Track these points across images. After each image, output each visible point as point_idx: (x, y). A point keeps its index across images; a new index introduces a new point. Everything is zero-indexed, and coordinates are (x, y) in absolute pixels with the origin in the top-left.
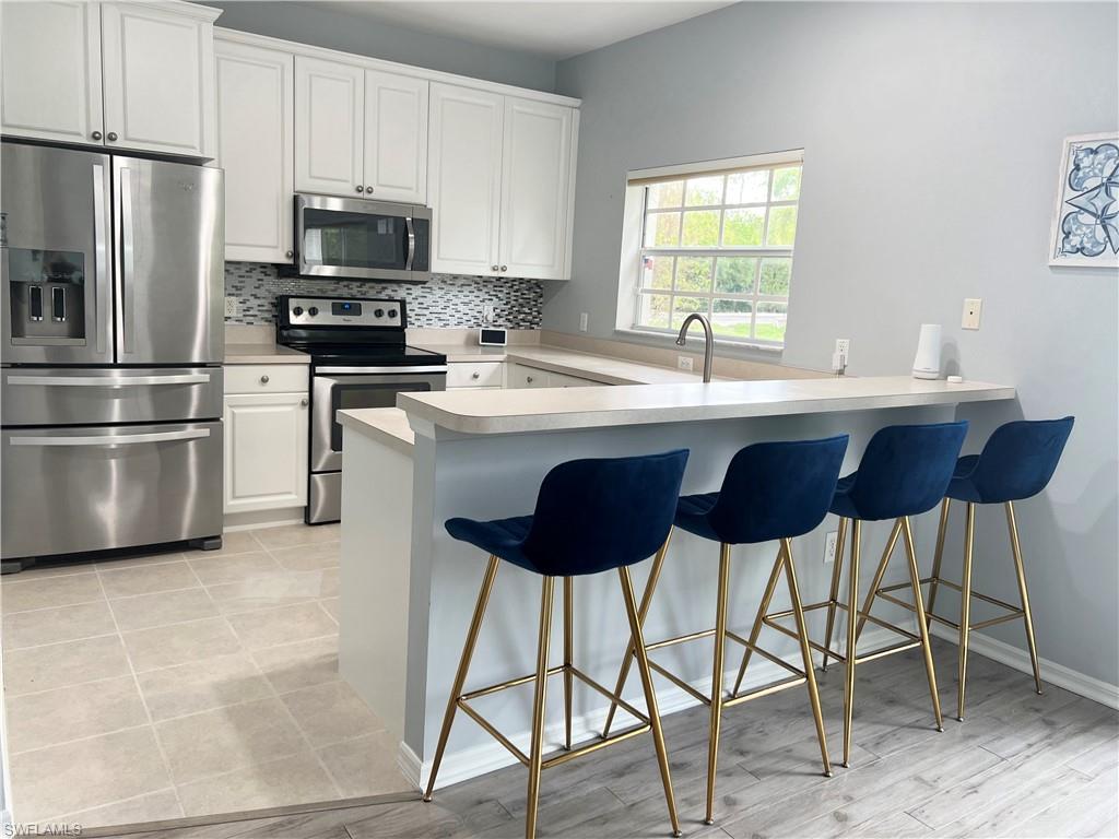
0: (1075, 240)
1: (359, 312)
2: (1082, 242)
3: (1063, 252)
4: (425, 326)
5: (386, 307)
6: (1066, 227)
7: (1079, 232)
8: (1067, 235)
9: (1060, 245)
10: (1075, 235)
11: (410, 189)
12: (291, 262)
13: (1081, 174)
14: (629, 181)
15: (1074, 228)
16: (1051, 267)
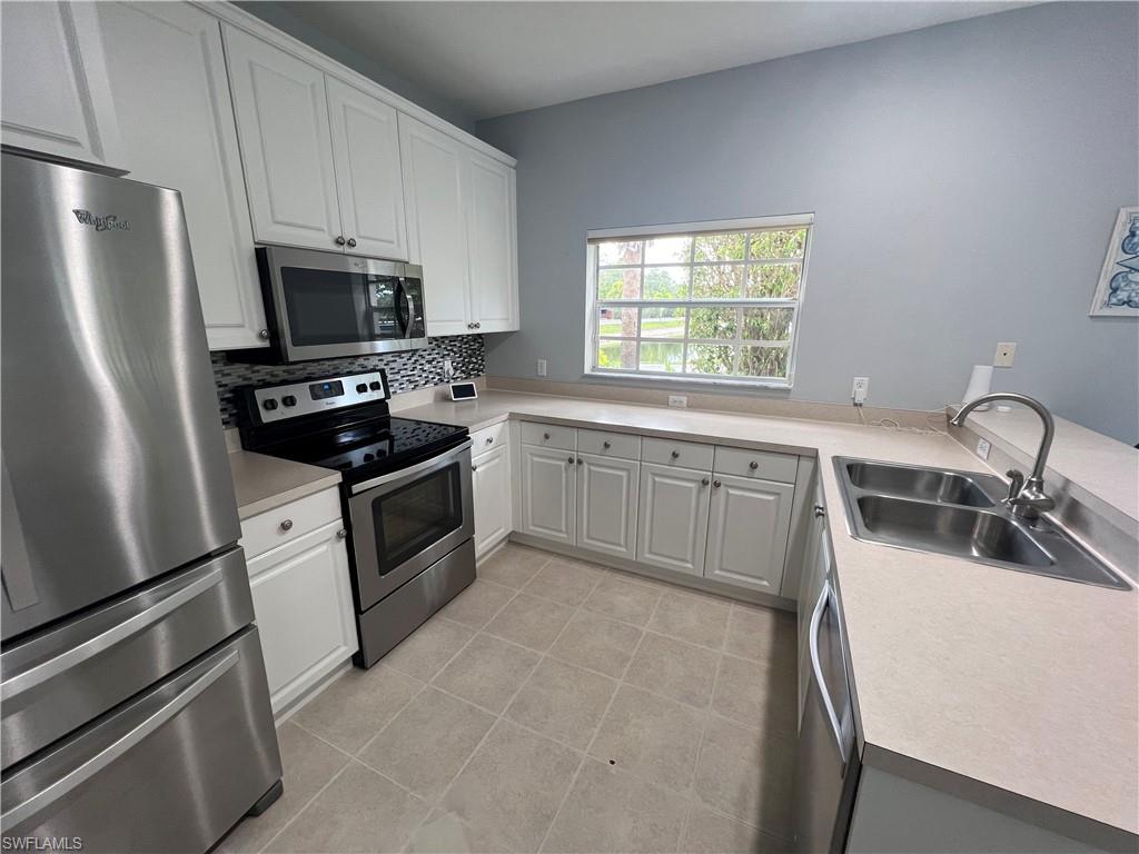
0: (1123, 295)
1: (341, 392)
2: (1130, 296)
3: (1108, 304)
4: (399, 391)
5: (367, 379)
6: (1114, 285)
7: (1127, 288)
8: (1115, 290)
9: (1106, 299)
10: (1123, 290)
11: (392, 242)
12: (266, 344)
13: (1136, 240)
14: (589, 240)
15: (1122, 285)
16: (1092, 317)
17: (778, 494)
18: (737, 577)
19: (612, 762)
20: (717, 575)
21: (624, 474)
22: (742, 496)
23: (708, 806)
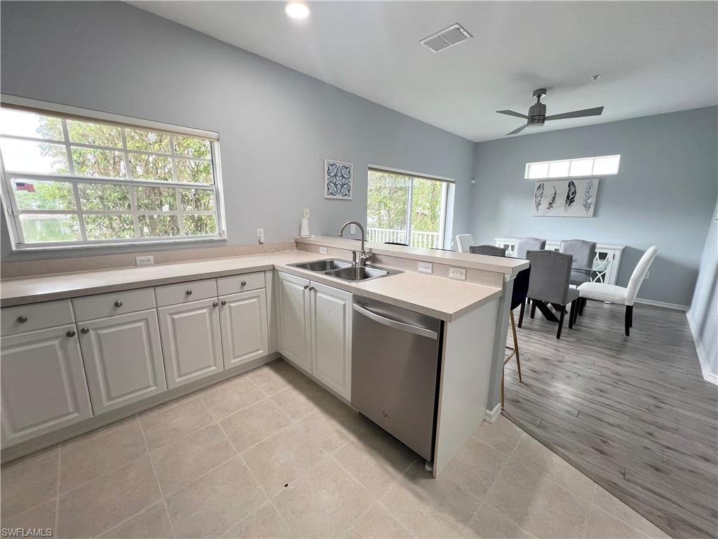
0: (330, 191)
3: (328, 194)
8: (328, 189)
13: (330, 171)
15: (330, 187)
16: (325, 199)
17: (258, 296)
18: (246, 357)
19: (286, 485)
20: (234, 363)
21: (141, 324)
22: (239, 305)
23: (336, 450)
